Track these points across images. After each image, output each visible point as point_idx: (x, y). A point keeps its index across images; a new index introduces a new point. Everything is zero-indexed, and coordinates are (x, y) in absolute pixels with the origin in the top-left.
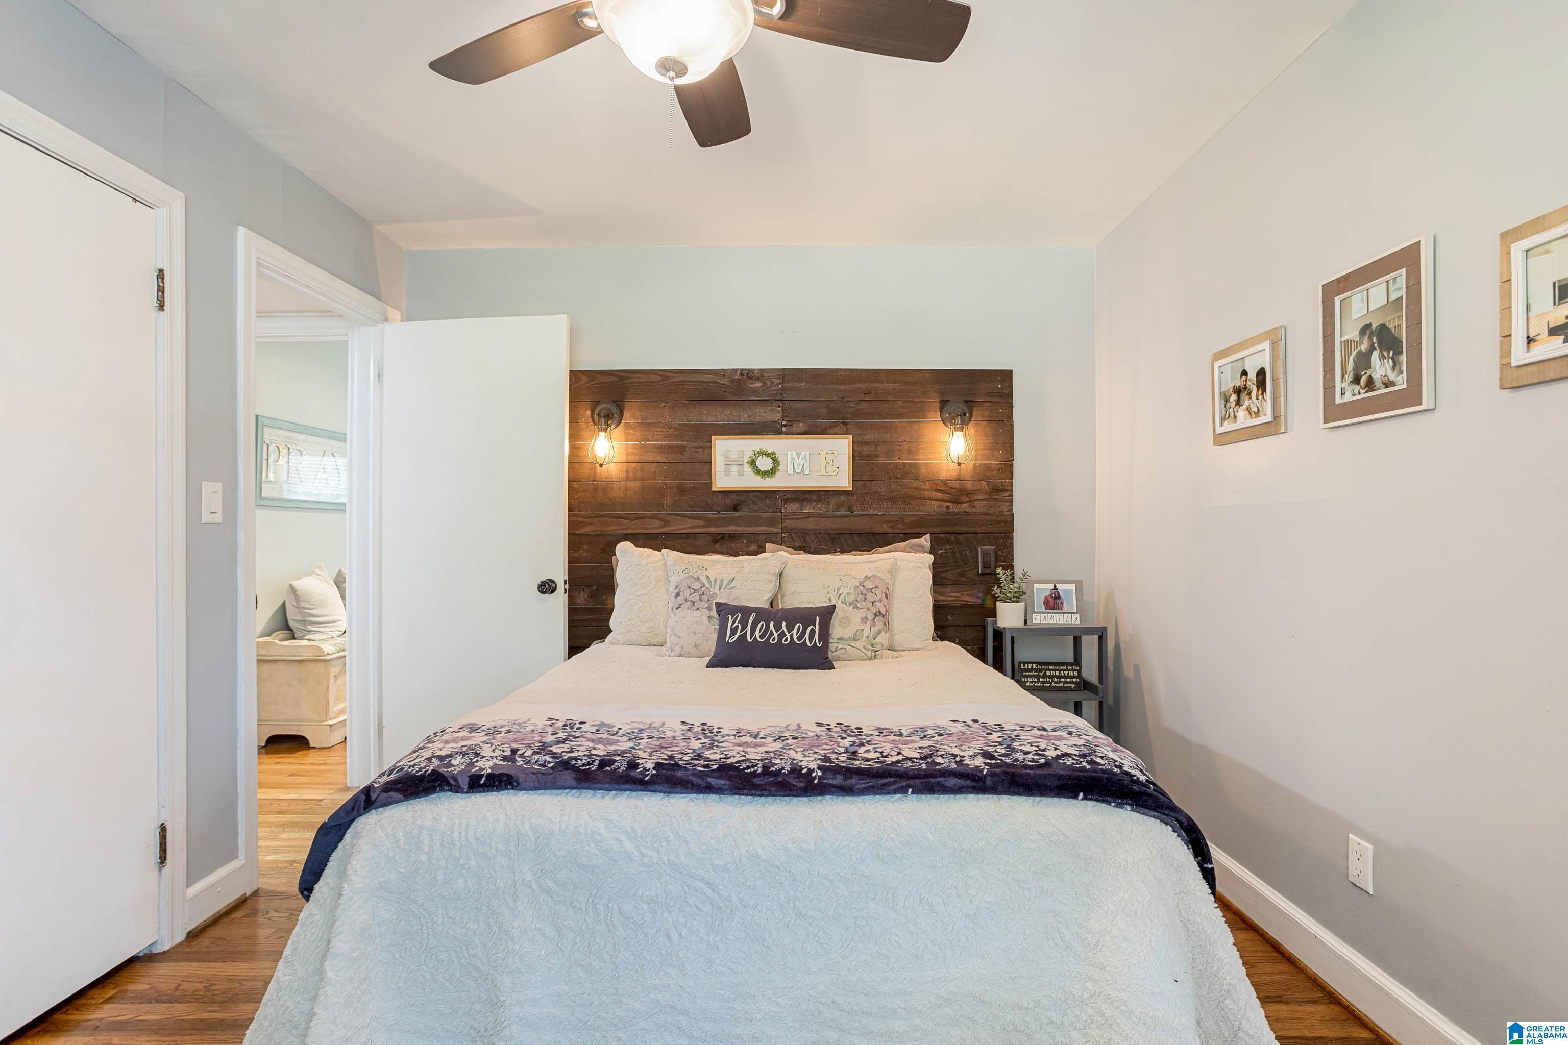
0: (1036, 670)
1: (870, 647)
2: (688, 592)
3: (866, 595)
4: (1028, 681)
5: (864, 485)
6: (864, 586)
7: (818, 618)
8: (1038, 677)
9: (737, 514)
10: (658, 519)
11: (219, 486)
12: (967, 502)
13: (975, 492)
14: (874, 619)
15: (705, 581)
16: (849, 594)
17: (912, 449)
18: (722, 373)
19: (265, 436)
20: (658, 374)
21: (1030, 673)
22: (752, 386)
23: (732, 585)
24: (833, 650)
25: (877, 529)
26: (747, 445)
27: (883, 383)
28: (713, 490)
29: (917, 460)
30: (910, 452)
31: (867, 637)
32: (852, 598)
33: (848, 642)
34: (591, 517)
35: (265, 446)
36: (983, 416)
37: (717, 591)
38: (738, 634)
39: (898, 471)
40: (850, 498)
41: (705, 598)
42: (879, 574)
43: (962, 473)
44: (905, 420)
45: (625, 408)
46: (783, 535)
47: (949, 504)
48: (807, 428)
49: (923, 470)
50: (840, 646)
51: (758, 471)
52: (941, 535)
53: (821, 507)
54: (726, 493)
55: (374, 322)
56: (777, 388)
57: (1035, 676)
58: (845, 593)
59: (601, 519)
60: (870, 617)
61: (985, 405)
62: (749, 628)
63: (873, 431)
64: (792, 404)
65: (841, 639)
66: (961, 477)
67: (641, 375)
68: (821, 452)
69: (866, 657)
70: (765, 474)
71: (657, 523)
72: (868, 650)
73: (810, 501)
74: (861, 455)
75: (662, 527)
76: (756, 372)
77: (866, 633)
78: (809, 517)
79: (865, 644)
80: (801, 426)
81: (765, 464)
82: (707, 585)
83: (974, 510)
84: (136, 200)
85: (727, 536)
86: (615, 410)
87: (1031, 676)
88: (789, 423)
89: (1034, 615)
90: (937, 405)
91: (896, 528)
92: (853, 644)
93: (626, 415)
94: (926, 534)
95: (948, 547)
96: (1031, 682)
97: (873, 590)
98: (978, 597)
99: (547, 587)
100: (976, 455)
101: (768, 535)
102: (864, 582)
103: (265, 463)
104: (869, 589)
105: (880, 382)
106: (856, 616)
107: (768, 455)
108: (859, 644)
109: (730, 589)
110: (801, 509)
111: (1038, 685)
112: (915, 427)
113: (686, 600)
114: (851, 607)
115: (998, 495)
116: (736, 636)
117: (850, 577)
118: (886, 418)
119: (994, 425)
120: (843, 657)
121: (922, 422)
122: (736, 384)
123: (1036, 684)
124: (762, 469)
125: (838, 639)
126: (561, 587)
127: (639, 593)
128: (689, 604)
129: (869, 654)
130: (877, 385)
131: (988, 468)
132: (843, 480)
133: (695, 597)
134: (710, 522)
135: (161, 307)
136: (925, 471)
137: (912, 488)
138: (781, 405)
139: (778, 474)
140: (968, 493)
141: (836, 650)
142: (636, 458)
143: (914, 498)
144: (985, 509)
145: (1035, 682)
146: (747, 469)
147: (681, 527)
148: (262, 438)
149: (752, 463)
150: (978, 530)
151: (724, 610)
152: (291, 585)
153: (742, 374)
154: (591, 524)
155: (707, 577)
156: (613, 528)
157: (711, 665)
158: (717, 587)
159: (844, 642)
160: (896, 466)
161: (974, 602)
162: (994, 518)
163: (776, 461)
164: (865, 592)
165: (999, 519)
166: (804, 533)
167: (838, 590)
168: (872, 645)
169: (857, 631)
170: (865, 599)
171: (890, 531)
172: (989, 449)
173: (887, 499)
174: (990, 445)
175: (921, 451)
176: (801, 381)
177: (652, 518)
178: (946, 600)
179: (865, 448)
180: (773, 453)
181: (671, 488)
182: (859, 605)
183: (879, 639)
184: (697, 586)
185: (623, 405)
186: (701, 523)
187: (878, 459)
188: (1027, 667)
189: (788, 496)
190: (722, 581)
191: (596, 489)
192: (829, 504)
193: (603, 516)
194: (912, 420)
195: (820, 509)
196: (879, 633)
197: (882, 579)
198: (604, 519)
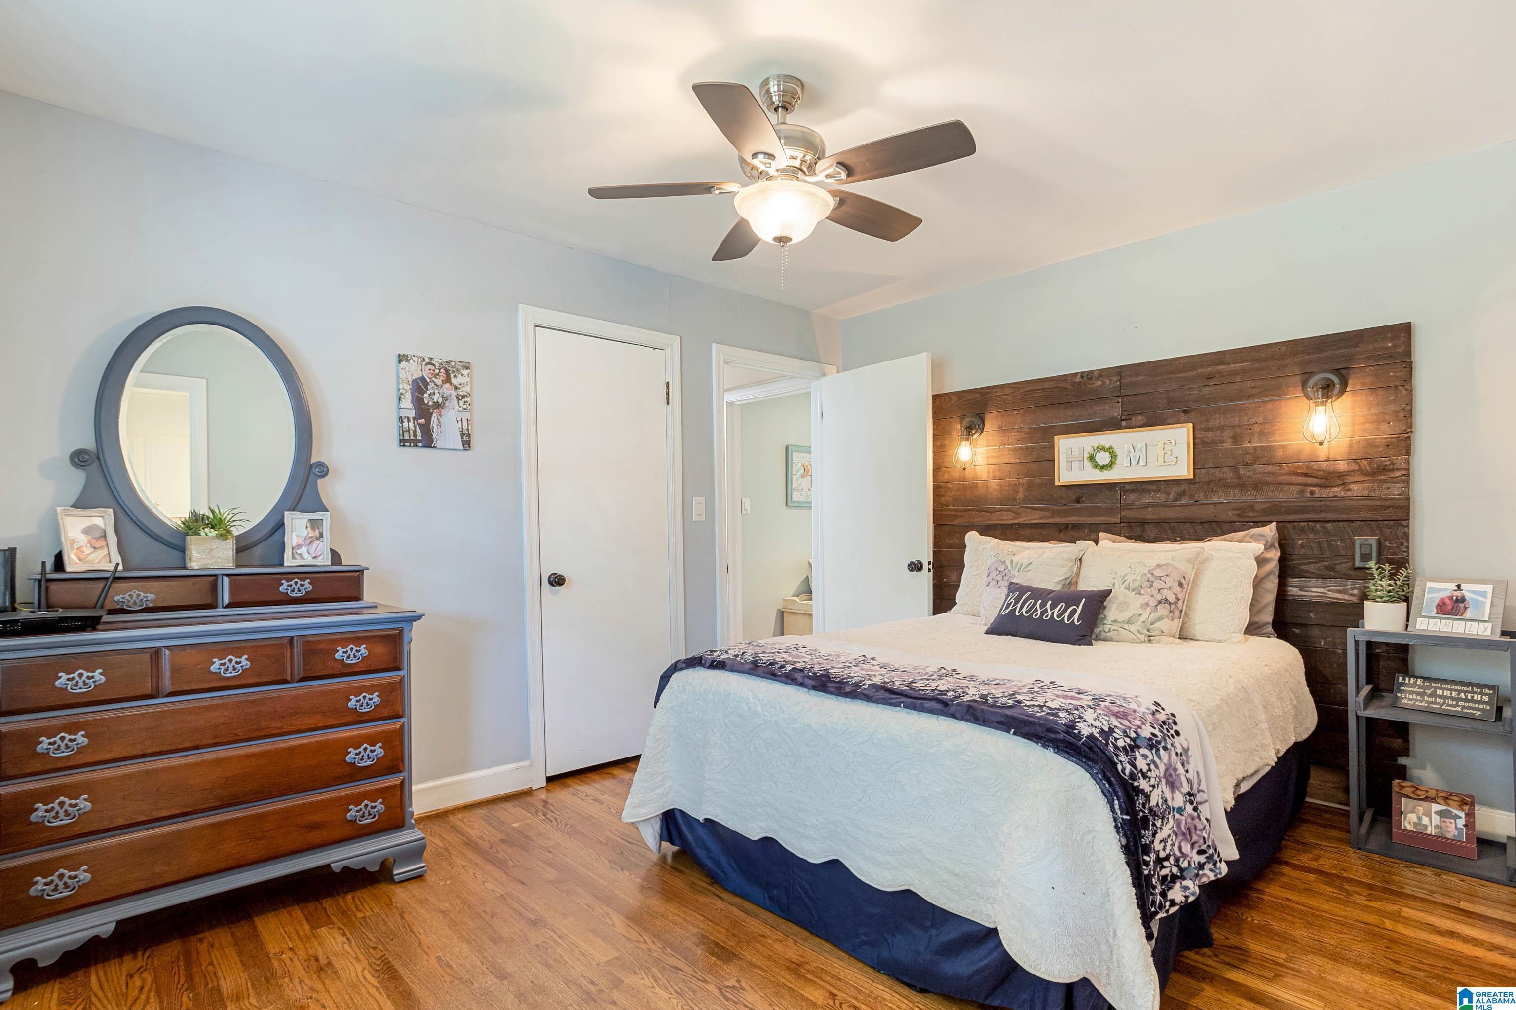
0: (1420, 687)
1: (1145, 632)
2: (996, 573)
3: (1153, 582)
4: (1406, 698)
5: (1207, 473)
6: (1152, 574)
7: (1084, 599)
8: (1422, 695)
9: (1079, 505)
10: (1012, 512)
11: (703, 499)
12: (1339, 485)
13: (1349, 473)
14: (1157, 605)
15: (1008, 564)
16: (1134, 581)
17: (1266, 431)
18: (1064, 378)
19: (794, 458)
20: (1011, 387)
21: (1412, 689)
22: (1092, 386)
23: (1029, 568)
24: (1107, 631)
25: (1222, 517)
26: (1088, 442)
27: (1229, 364)
28: (1056, 484)
29: (1270, 442)
30: (1262, 433)
31: (1144, 622)
32: (1137, 584)
33: (1121, 625)
34: (961, 511)
35: (794, 465)
36: (1364, 384)
37: (1016, 573)
38: (1010, 608)
39: (1247, 456)
40: (1192, 486)
41: (1006, 578)
42: (1174, 563)
43: (1331, 454)
44: (1256, 400)
45: (986, 419)
46: (1122, 525)
47: (1314, 488)
48: (1145, 420)
49: (1279, 453)
50: (1113, 628)
51: (1096, 466)
52: (1302, 524)
53: (1161, 497)
54: (1069, 487)
55: (818, 378)
56: (1115, 385)
57: (1417, 694)
58: (1130, 580)
59: (968, 513)
60: (1153, 603)
61: (1367, 370)
62: (1019, 605)
63: (1218, 416)
64: (1130, 399)
65: (1115, 621)
66: (1331, 457)
67: (997, 390)
68: (1158, 443)
69: (1138, 640)
70: (1103, 468)
71: (1012, 515)
72: (1142, 634)
73: (1149, 491)
74: (1204, 443)
75: (1016, 519)
76: (1095, 373)
77: (1143, 618)
78: (1148, 507)
79: (1140, 628)
80: (1140, 418)
81: (1103, 458)
82: (1010, 568)
83: (1349, 494)
84: (655, 349)
85: (1070, 526)
86: (976, 421)
87: (1412, 693)
88: (1128, 417)
89: (1419, 620)
90: (1298, 379)
91: (1244, 517)
92: (1126, 626)
93: (987, 425)
94: (1272, 522)
95: (1312, 536)
96: (1410, 700)
97: (1162, 579)
98: (1352, 595)
99: (915, 567)
100: (1353, 431)
101: (1106, 525)
102: (1153, 570)
103: (794, 477)
104: (1157, 577)
105: (1223, 364)
106: (1136, 602)
107: (1104, 449)
108: (1133, 628)
109: (1026, 572)
110: (1140, 499)
111: (1420, 704)
112: (1270, 406)
113: (993, 580)
114: (1134, 593)
115: (1386, 475)
116: (1008, 610)
117: (1141, 564)
118: (1232, 401)
119: (1381, 392)
120: (1115, 637)
121: (1277, 400)
122: (1076, 386)
123: (1418, 703)
124: (1101, 463)
125: (1114, 621)
126: (925, 566)
127: (974, 573)
128: (995, 582)
129: (1142, 637)
130: (1221, 367)
131: (1371, 444)
132: (1182, 469)
133: (999, 578)
134: (1055, 513)
135: (668, 403)
136: (1281, 453)
137: (1265, 473)
138: (1120, 401)
139: (1115, 467)
140: (1341, 475)
141: (1109, 631)
142: (995, 461)
143: (1267, 484)
144: (1366, 493)
145: (1417, 700)
146: (1088, 464)
147: (1030, 518)
148: (792, 460)
149: (1092, 458)
150: (1354, 516)
151: (1013, 587)
152: (809, 562)
153: (1082, 377)
154: (962, 516)
155: (1012, 561)
156: (978, 520)
157: (987, 632)
158: (1017, 569)
159: (1117, 624)
160: (1246, 451)
161: (1346, 600)
162: (1378, 503)
163: (1114, 456)
164: (1152, 579)
165: (1387, 503)
166: (1143, 523)
167: (1125, 576)
168: (1148, 630)
169: (1134, 615)
170: (1151, 586)
171: (1237, 519)
172: (1372, 422)
173: (1234, 487)
174: (1375, 417)
175: (1277, 432)
176: (1138, 375)
177: (1008, 510)
178: (1307, 596)
179: (1210, 434)
180: (1111, 448)
181: (1023, 484)
182: (1142, 592)
183: (1157, 625)
184: (1002, 568)
185: (985, 416)
186: (1046, 514)
187: (1224, 445)
188: (1407, 681)
189: (1127, 487)
190: (1022, 565)
191: (965, 488)
192: (1168, 494)
193: (970, 510)
194: (1265, 399)
195: (1159, 498)
196: (1160, 619)
197: (1176, 568)
198: (970, 512)
